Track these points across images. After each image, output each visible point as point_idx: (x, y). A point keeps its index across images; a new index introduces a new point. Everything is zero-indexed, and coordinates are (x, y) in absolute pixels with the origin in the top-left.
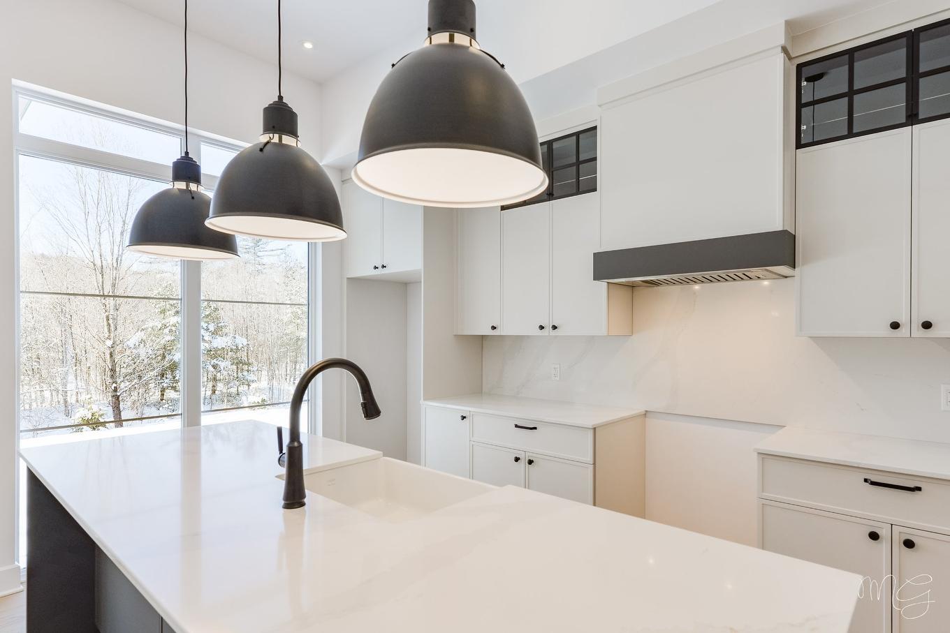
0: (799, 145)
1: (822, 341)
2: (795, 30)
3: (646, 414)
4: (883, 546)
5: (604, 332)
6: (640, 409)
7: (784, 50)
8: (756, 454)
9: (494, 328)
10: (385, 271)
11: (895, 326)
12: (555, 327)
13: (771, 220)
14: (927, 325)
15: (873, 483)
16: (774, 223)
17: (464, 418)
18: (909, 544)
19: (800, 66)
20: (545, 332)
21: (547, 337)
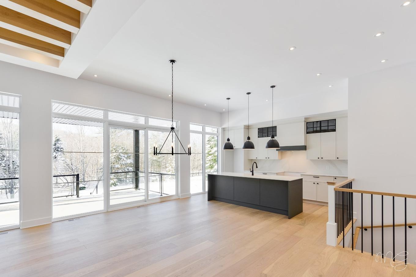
0: (307, 133)
1: (310, 160)
2: (306, 118)
4: (315, 184)
5: (278, 159)
7: (305, 121)
9: (259, 158)
11: (318, 158)
12: (269, 158)
14: (322, 158)
15: (314, 177)
18: (318, 184)
19: (307, 123)
20: (267, 159)
21: (267, 160)
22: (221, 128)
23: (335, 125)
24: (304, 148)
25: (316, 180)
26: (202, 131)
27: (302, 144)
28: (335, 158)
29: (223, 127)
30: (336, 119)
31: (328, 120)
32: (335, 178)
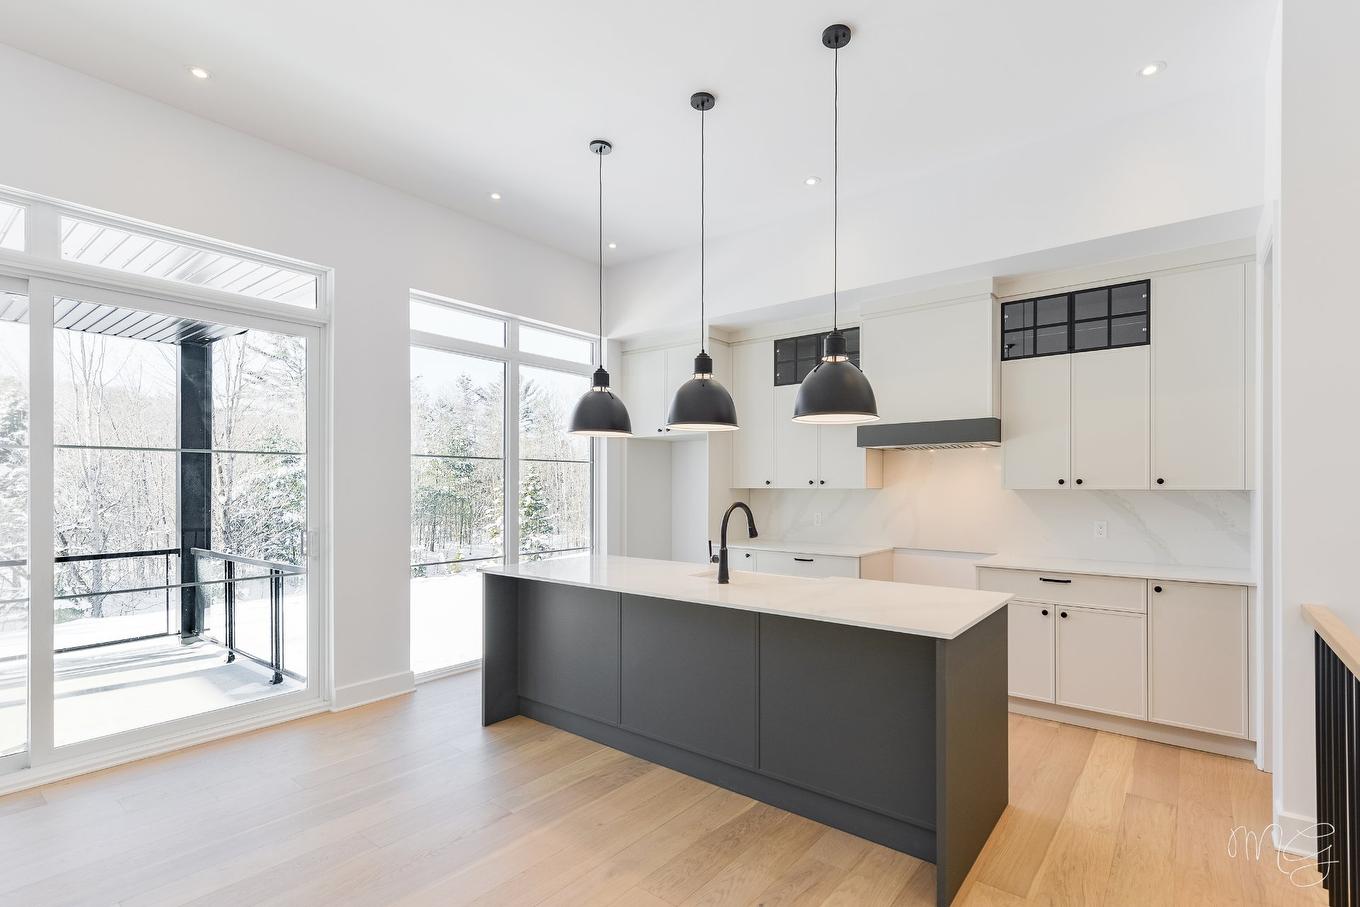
0: (1003, 359)
1: (1018, 491)
2: (999, 282)
3: (893, 550)
4: (1050, 619)
5: (864, 487)
6: (890, 546)
7: (993, 295)
8: (974, 568)
9: (768, 483)
10: (668, 434)
11: (1061, 482)
12: (822, 482)
13: (984, 410)
14: (1079, 482)
15: (1044, 580)
16: (986, 412)
17: (748, 556)
18: (1064, 615)
19: (1003, 305)
20: (814, 486)
21: (817, 490)
22: (608, 340)
23: (1148, 313)
24: (987, 431)
25: (1053, 596)
26: (502, 345)
27: (981, 408)
28: (1146, 482)
29: (617, 334)
30: (1148, 282)
31: (1110, 288)
32: (1158, 589)
